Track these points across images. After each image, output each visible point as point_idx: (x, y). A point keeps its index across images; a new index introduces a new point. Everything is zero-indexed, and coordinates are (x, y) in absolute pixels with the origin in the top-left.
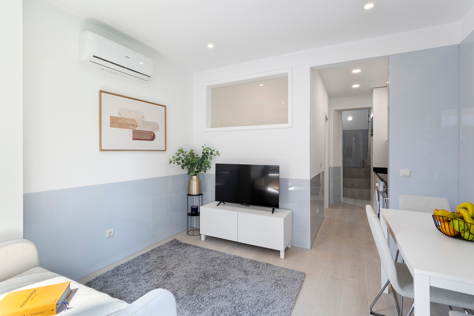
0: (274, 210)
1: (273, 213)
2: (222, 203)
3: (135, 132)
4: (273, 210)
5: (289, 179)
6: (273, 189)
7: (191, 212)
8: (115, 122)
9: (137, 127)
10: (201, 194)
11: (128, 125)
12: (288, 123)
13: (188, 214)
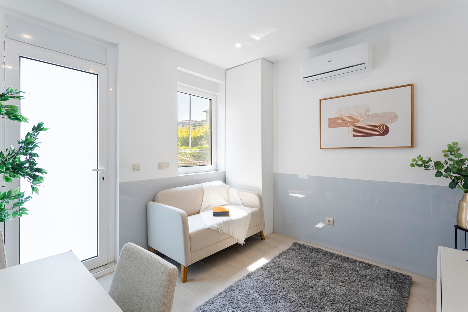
3: (355, 129)
8: (334, 123)
9: (359, 123)
11: (347, 122)
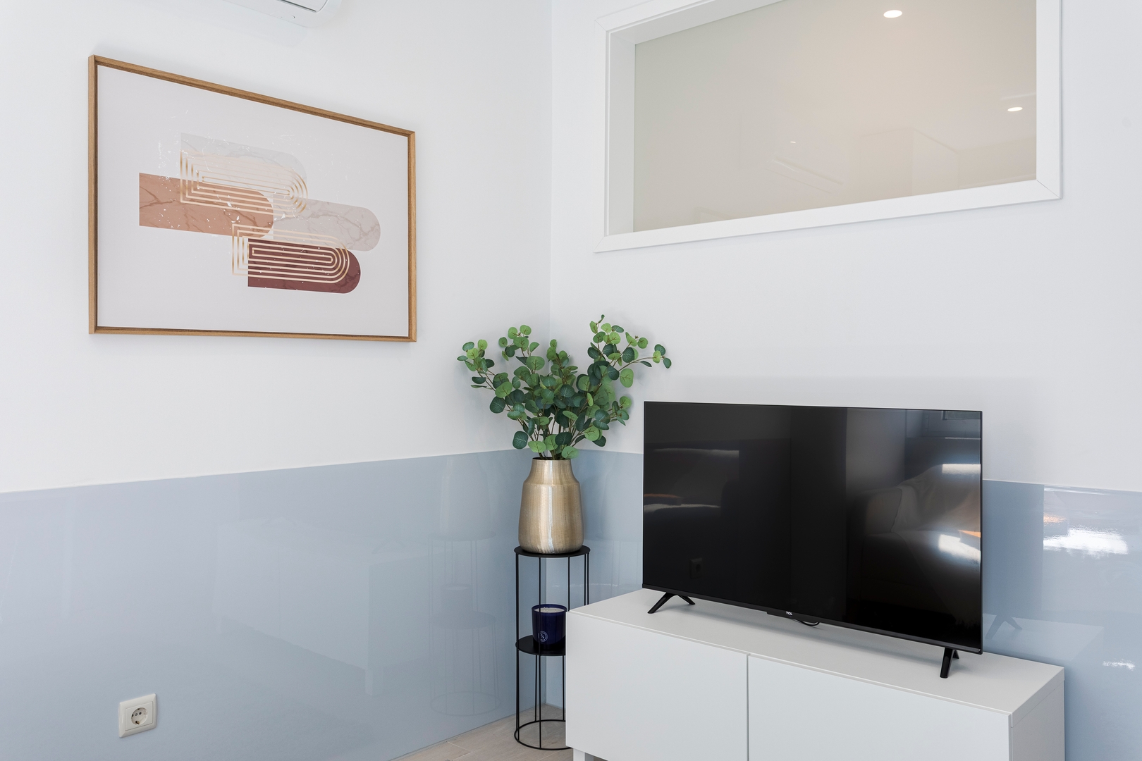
0: (956, 657)
1: (944, 674)
2: (676, 600)
3: (255, 251)
4: (949, 656)
5: (1043, 486)
6: (963, 541)
7: (531, 633)
8: (168, 203)
9: (270, 226)
10: (583, 551)
11: (228, 215)
12: (1034, 178)
13: (521, 645)
